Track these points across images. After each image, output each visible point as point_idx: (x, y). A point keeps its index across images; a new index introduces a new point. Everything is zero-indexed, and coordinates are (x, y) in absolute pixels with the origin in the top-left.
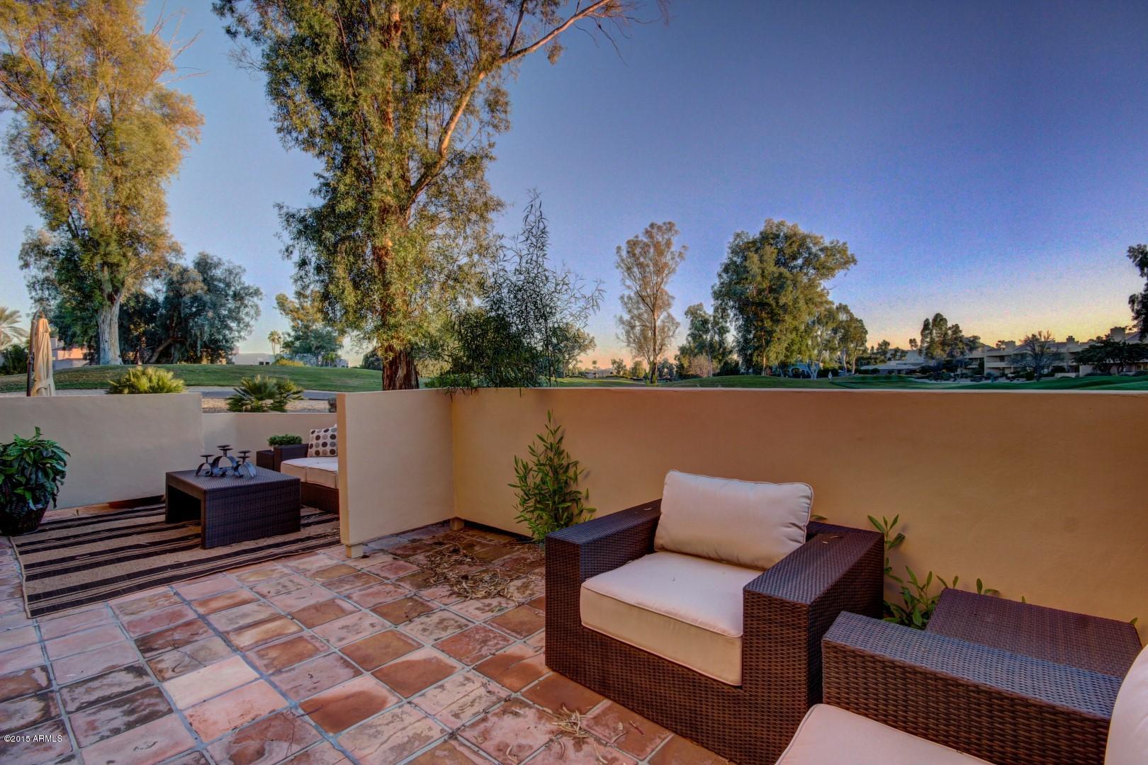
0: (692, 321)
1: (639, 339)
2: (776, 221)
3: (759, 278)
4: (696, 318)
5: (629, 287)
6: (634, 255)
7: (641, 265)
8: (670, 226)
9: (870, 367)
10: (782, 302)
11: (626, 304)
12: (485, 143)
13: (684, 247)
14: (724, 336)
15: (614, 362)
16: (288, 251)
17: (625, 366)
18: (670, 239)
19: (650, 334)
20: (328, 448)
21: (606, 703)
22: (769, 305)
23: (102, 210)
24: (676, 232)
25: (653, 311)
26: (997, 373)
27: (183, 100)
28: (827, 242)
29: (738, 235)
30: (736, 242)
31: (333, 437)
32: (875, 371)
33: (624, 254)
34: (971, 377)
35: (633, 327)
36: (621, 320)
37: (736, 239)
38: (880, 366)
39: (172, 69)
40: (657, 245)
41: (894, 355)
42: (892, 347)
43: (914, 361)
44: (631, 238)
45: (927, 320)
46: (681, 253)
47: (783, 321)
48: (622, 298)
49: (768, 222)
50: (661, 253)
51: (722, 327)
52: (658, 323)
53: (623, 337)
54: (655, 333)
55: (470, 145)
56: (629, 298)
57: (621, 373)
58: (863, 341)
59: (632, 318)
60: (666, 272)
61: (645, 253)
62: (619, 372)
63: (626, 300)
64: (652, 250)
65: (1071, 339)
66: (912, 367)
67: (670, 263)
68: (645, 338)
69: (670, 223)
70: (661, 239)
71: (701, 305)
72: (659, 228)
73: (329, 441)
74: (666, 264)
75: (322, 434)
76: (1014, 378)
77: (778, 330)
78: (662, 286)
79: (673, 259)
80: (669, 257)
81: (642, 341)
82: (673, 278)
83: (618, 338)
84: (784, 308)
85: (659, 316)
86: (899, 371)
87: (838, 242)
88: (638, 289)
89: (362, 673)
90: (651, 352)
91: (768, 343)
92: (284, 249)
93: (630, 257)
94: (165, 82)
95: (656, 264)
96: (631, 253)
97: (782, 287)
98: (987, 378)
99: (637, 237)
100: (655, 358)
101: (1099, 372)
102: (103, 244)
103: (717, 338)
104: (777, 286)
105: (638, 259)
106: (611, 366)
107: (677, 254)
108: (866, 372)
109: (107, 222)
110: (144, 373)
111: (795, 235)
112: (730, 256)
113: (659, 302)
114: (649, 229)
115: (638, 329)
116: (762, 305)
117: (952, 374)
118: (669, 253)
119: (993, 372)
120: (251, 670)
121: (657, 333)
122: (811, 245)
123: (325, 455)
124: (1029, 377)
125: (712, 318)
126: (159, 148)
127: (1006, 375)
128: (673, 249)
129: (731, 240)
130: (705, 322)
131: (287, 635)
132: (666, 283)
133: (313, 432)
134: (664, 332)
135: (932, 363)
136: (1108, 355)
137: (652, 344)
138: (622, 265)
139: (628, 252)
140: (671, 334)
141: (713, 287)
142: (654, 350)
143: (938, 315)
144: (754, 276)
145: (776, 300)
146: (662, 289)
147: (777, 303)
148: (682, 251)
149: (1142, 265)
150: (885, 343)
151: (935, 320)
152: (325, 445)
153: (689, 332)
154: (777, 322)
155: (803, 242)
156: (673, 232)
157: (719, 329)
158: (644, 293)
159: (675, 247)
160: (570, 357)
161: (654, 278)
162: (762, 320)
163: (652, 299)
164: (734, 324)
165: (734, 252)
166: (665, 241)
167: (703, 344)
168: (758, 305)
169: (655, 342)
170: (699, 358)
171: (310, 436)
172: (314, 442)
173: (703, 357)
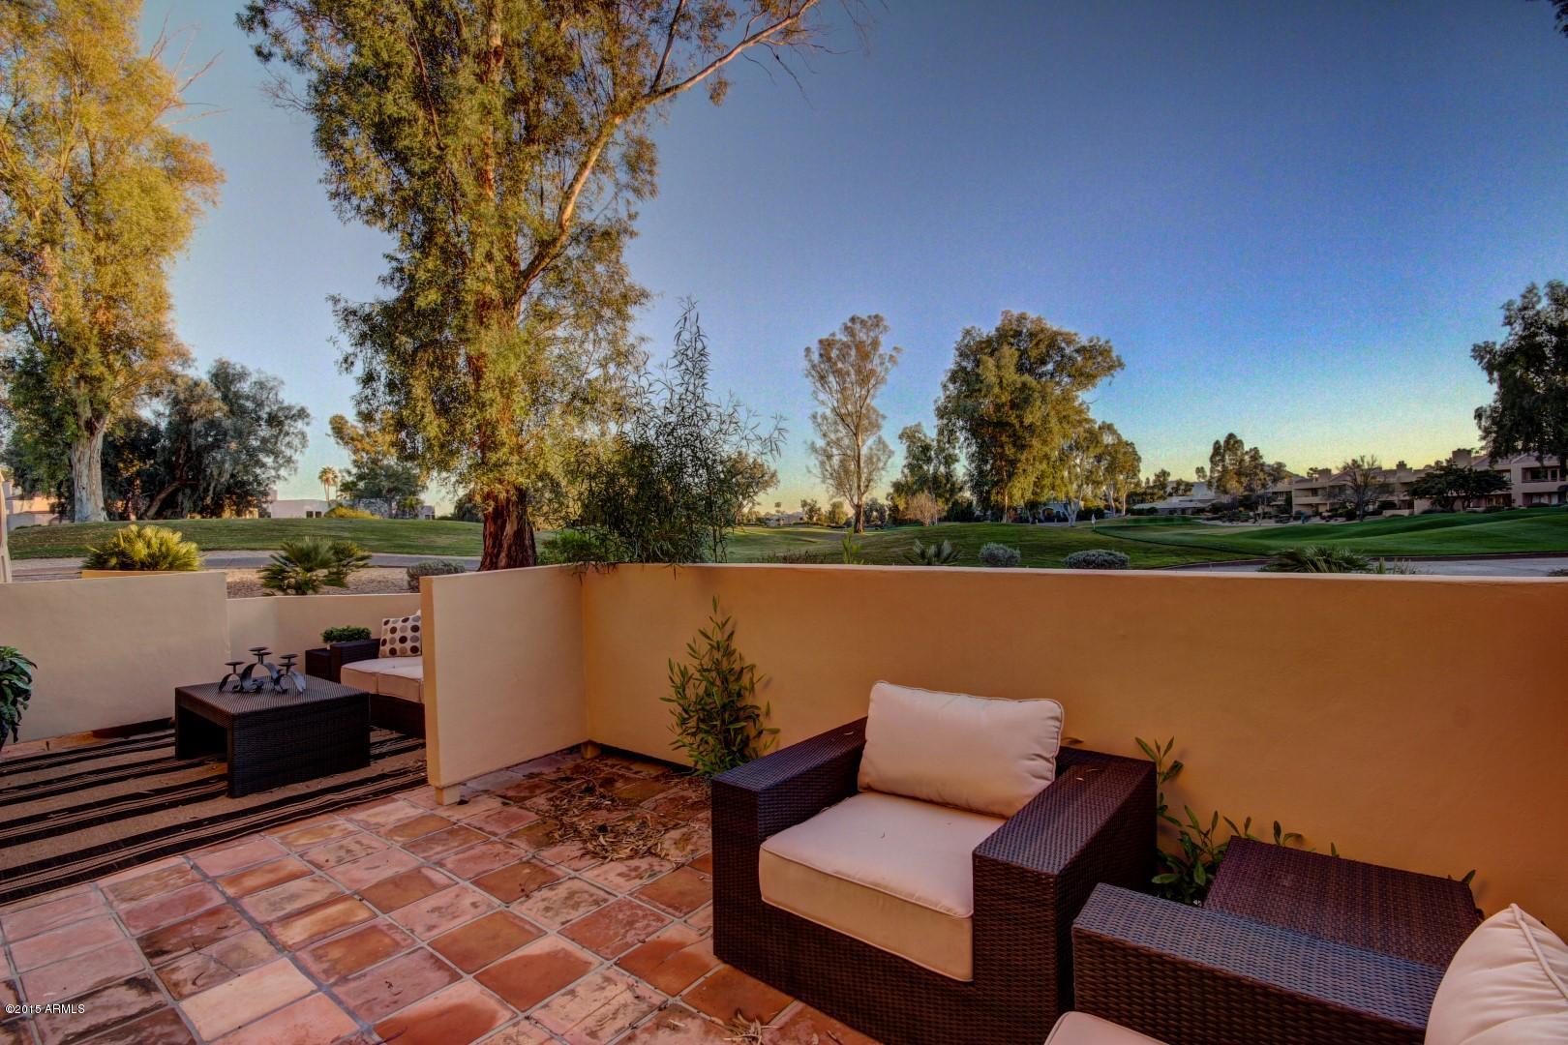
0: (909, 447)
1: (838, 473)
2: (1016, 312)
3: (996, 390)
4: (914, 443)
5: (823, 403)
6: (829, 359)
7: (838, 373)
8: (877, 320)
9: (1146, 506)
10: (1027, 421)
11: (819, 425)
12: (624, 215)
13: (895, 348)
14: (952, 467)
15: (804, 504)
16: (348, 362)
17: (819, 509)
18: (877, 337)
19: (852, 466)
21: (796, 1006)
22: (1012, 425)
23: (77, 301)
24: (885, 327)
25: (856, 435)
26: (1308, 511)
27: (194, 148)
28: (1084, 341)
29: (968, 333)
30: (966, 342)
31: (415, 629)
32: (1152, 511)
33: (816, 357)
34: (1276, 516)
35: (830, 457)
36: (813, 448)
37: (964, 338)
38: (1159, 505)
39: (179, 105)
40: (860, 346)
41: (1176, 490)
42: (1173, 478)
43: (1204, 496)
44: (825, 336)
45: (1217, 442)
46: (891, 357)
47: (1030, 446)
48: (814, 417)
49: (1006, 314)
50: (864, 355)
51: (950, 455)
52: (864, 451)
53: (817, 471)
54: (859, 465)
55: (602, 216)
56: (824, 417)
57: (815, 519)
58: (1134, 471)
59: (828, 444)
60: (873, 382)
61: (843, 357)
62: (811, 518)
63: (819, 420)
64: (853, 352)
65: (1402, 465)
66: (1200, 505)
67: (879, 369)
68: (847, 472)
69: (876, 316)
70: (865, 338)
71: (919, 425)
72: (863, 322)
73: (409, 634)
74: (872, 372)
75: (399, 625)
76: (1330, 517)
77: (1023, 458)
78: (868, 401)
79: (882, 364)
80: (876, 361)
81: (842, 474)
82: (882, 388)
83: (810, 472)
84: (1031, 428)
85: (864, 441)
86: (1184, 511)
87: (1098, 339)
88: (836, 404)
89: (461, 977)
90: (854, 491)
91: (1010, 476)
92: (341, 359)
93: (823, 362)
94: (170, 123)
95: (859, 372)
96: (825, 356)
97: (1027, 401)
98: (1297, 518)
99: (833, 335)
100: (860, 499)
101: (1438, 508)
102: (79, 351)
103: (942, 469)
104: (1021, 399)
105: (835, 364)
106: (800, 510)
107: (887, 358)
108: (1140, 512)
109: (85, 318)
110: (139, 535)
111: (1042, 331)
112: (958, 359)
113: (865, 422)
114: (849, 324)
115: (836, 460)
116: (1002, 425)
117: (1251, 514)
118: (876, 357)
119: (1303, 510)
120: (303, 978)
121: (862, 465)
122: (1063, 345)
123: (404, 654)
124: (1350, 516)
125: (935, 444)
126: (162, 214)
127: (1320, 514)
128: (881, 350)
129: (959, 339)
130: (926, 448)
131: (354, 924)
132: (873, 397)
133: (386, 623)
134: (872, 463)
135: (1225, 499)
136: (1451, 485)
137: (855, 480)
138: (813, 372)
139: (821, 355)
140: (881, 465)
141: (936, 401)
142: (859, 486)
143: (1231, 436)
144: (990, 387)
145: (1020, 418)
146: (868, 405)
147: (1022, 422)
148: (894, 354)
149: (1490, 368)
150: (1164, 474)
151: (1227, 442)
152: (403, 640)
153: (905, 462)
154: (1022, 447)
155: (1053, 341)
156: (881, 328)
157: (945, 458)
158: (843, 411)
159: (885, 349)
160: (744, 499)
161: (857, 390)
162: (1002, 446)
163: (855, 418)
164: (965, 451)
165: (962, 354)
166: (870, 340)
167: (924, 478)
168: (997, 424)
169: (859, 477)
170: (919, 497)
171: (383, 628)
172: (388, 637)
173: (924, 496)
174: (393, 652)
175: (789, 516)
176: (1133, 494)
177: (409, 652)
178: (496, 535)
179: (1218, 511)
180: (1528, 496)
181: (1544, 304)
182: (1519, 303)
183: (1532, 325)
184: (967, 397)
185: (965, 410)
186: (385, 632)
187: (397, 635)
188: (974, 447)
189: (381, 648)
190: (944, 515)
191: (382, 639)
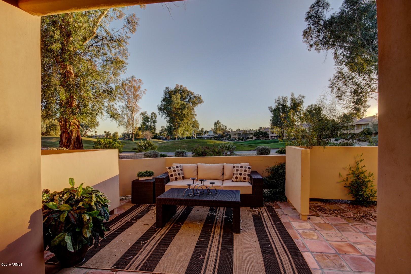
0: (143, 117)
1: (126, 123)
2: (180, 85)
3: (176, 104)
4: (145, 116)
7: (127, 94)
9: (200, 136)
10: (184, 113)
11: (121, 109)
13: (145, 89)
14: (155, 124)
15: (105, 132)
17: (110, 134)
18: (140, 85)
19: (131, 121)
20: (181, 176)
22: (178, 114)
24: (142, 83)
25: (132, 113)
26: (234, 139)
28: (195, 94)
29: (167, 88)
30: (166, 90)
31: (182, 170)
32: (201, 138)
34: (228, 140)
35: (124, 118)
38: (202, 136)
40: (134, 87)
41: (205, 133)
42: (204, 130)
43: (212, 134)
45: (215, 122)
46: (144, 92)
47: (184, 120)
49: (177, 85)
50: (136, 90)
51: (154, 121)
52: (135, 118)
56: (123, 107)
57: (109, 137)
58: (198, 127)
60: (138, 98)
62: (107, 136)
63: (121, 107)
64: (132, 89)
65: (250, 130)
66: (211, 136)
67: (140, 95)
68: (129, 123)
69: (140, 80)
71: (146, 111)
72: (135, 80)
74: (138, 95)
75: (176, 169)
76: (238, 140)
77: (182, 123)
78: (137, 103)
79: (141, 93)
80: (139, 92)
81: (128, 124)
82: (140, 100)
84: (184, 115)
85: (135, 115)
86: (208, 138)
87: (199, 95)
88: (127, 103)
91: (179, 127)
95: (134, 94)
97: (184, 108)
98: (232, 140)
101: (257, 139)
103: (152, 124)
104: (183, 107)
105: (126, 91)
106: (104, 134)
107: (143, 92)
108: (199, 138)
111: (186, 90)
113: (135, 110)
117: (223, 139)
118: (139, 91)
119: (233, 138)
121: (134, 121)
122: (191, 95)
124: (242, 140)
125: (150, 117)
127: (236, 139)
128: (141, 89)
129: (165, 89)
130: (148, 118)
132: (138, 102)
134: (137, 121)
135: (217, 135)
136: (260, 134)
141: (158, 106)
143: (218, 121)
144: (174, 103)
145: (181, 112)
146: (136, 105)
147: (182, 114)
148: (145, 91)
149: (271, 111)
150: (203, 129)
151: (217, 122)
152: (179, 174)
153: (142, 122)
154: (182, 120)
155: (189, 93)
156: (141, 83)
157: (153, 121)
158: (129, 105)
159: (142, 89)
160: (87, 130)
161: (133, 100)
162: (177, 119)
163: (132, 108)
164: (166, 120)
165: (166, 94)
166: (137, 86)
167: (147, 126)
168: (176, 114)
169: (133, 125)
170: (146, 132)
171: (169, 170)
172: (173, 173)
173: (148, 131)
174: (176, 179)
175: (100, 136)
176: (197, 133)
178: (69, 138)
179: (216, 138)
180: (271, 137)
181: (281, 100)
182: (277, 99)
183: (279, 103)
184: (169, 105)
185: (168, 109)
186: (171, 172)
187: (177, 173)
188: (168, 119)
189: (171, 178)
190: (153, 137)
191: (170, 174)
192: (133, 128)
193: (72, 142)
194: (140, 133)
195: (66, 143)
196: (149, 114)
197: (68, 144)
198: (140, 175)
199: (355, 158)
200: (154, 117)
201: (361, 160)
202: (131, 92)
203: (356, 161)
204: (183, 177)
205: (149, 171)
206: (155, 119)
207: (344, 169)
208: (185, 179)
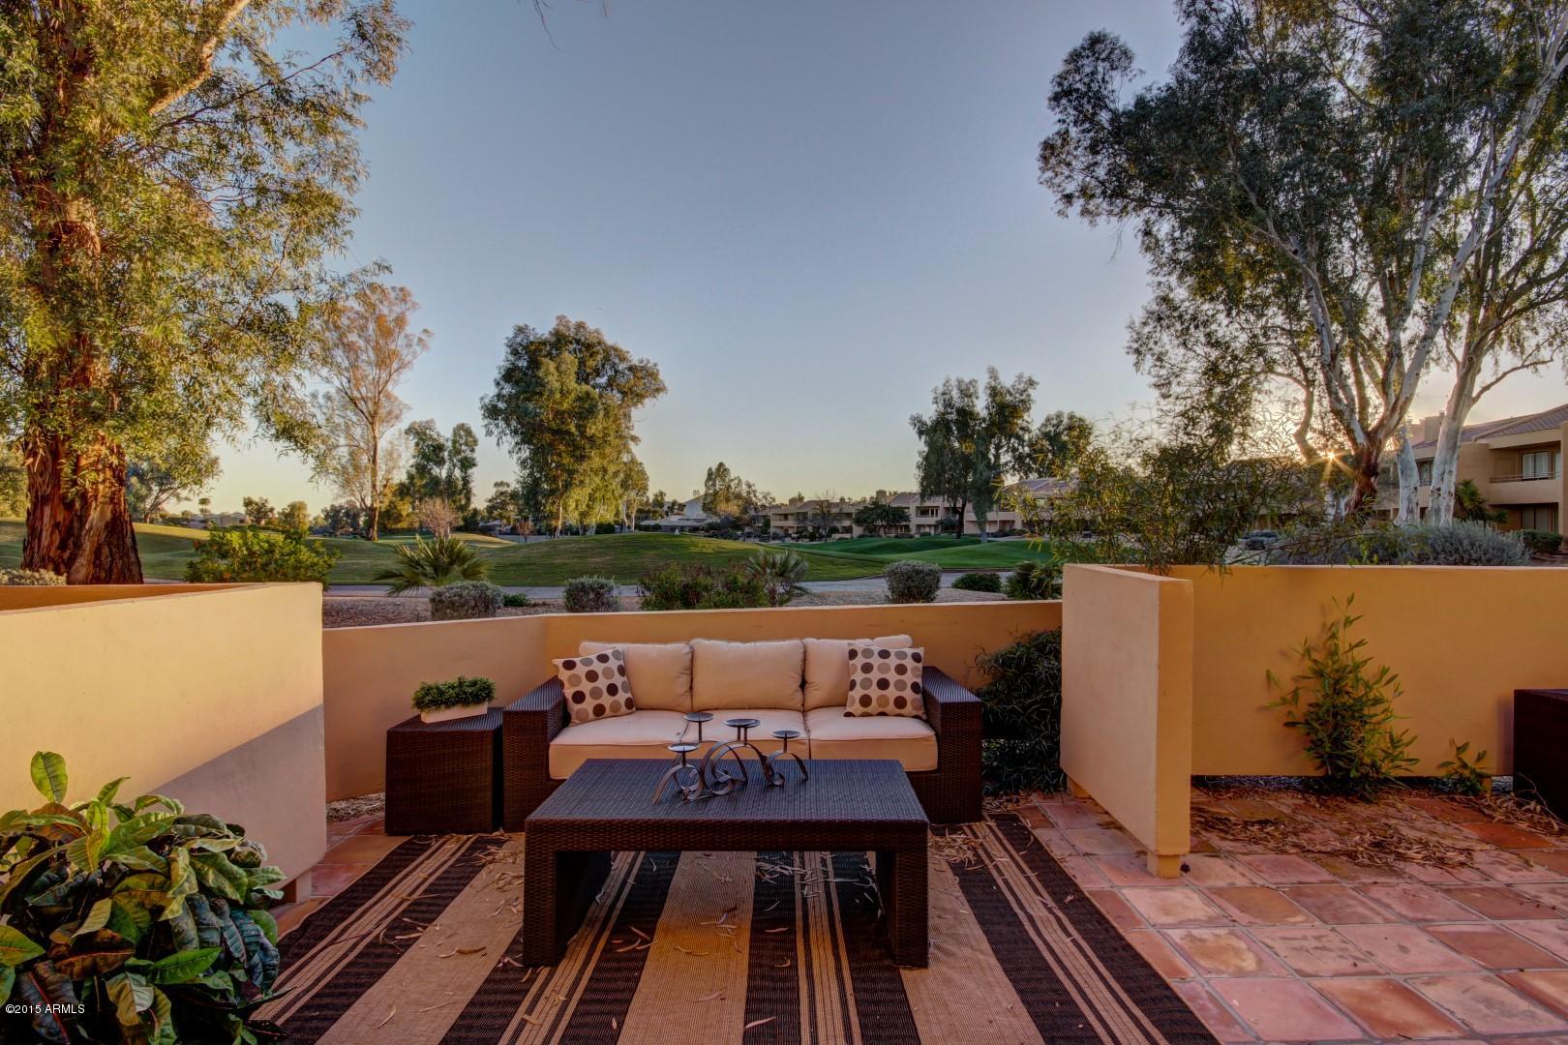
0: (417, 444)
1: (343, 467)
2: (573, 320)
3: (558, 396)
4: (424, 441)
7: (349, 348)
8: (404, 295)
9: (652, 523)
10: (589, 431)
13: (425, 331)
14: (470, 471)
15: (248, 503)
17: (272, 510)
18: (403, 313)
19: (365, 459)
20: (622, 697)
22: (568, 432)
24: (414, 304)
25: (372, 423)
26: (781, 533)
28: (635, 360)
29: (520, 330)
30: (519, 340)
31: (622, 671)
32: (657, 528)
34: (759, 536)
37: (516, 336)
38: (660, 522)
40: (380, 321)
41: (671, 508)
42: (668, 499)
43: (696, 514)
45: (710, 469)
46: (420, 340)
47: (589, 458)
49: (560, 318)
50: (386, 333)
51: (466, 458)
52: (382, 444)
54: (374, 462)
56: (328, 397)
57: (263, 522)
58: (645, 488)
60: (395, 366)
62: (258, 520)
64: (370, 326)
65: (842, 500)
66: (695, 524)
67: (404, 352)
68: (356, 468)
69: (402, 290)
70: (387, 312)
71: (431, 421)
72: (384, 294)
73: (618, 680)
74: (394, 354)
76: (799, 538)
77: (581, 469)
78: (389, 387)
79: (409, 346)
80: (401, 341)
81: (350, 470)
82: (407, 375)
84: (591, 439)
85: (380, 434)
86: (682, 528)
87: (647, 361)
88: (346, 385)
91: (567, 486)
95: (377, 349)
97: (591, 412)
98: (774, 538)
101: (867, 533)
103: (457, 473)
104: (585, 409)
106: (242, 510)
107: (415, 341)
108: (647, 528)
111: (599, 343)
112: (510, 357)
113: (382, 412)
116: (560, 433)
117: (739, 534)
118: (402, 335)
119: (778, 531)
121: (379, 461)
122: (617, 361)
123: (616, 713)
124: (812, 537)
125: (449, 444)
127: (790, 535)
128: (408, 329)
129: (511, 335)
130: (440, 448)
132: (396, 382)
133: (569, 666)
134: (392, 459)
135: (715, 519)
136: (880, 517)
137: (368, 475)
141: (482, 399)
143: (721, 465)
144: (552, 392)
145: (581, 428)
146: (390, 392)
147: (583, 434)
148: (424, 336)
149: (921, 433)
150: (662, 494)
151: (718, 470)
152: (612, 690)
153: (412, 461)
154: (582, 458)
155: (611, 355)
156: (409, 304)
157: (461, 461)
158: (356, 394)
159: (413, 327)
160: (162, 491)
161: (372, 373)
162: (559, 455)
163: (370, 404)
164: (515, 456)
165: (515, 352)
166: (393, 316)
167: (436, 481)
168: (555, 432)
169: (374, 474)
170: (431, 502)
171: (564, 675)
172: (586, 687)
173: (438, 501)
174: (599, 711)
175: (223, 517)
176: (640, 511)
177: (624, 709)
178: (70, 528)
179: (714, 530)
180: (919, 526)
181: (955, 394)
182: (941, 389)
183: (948, 404)
184: (528, 399)
185: (526, 413)
186: (575, 680)
187: (602, 683)
188: (526, 453)
189: (574, 707)
190: (462, 523)
191: (569, 692)
192: (374, 486)
193: (88, 546)
194: (406, 508)
195: (59, 548)
196: (444, 432)
197: (66, 555)
198: (432, 698)
199: (1324, 611)
200: (466, 444)
201: (1348, 622)
202: (367, 341)
203: (1329, 624)
204: (630, 703)
205: (469, 678)
206: (468, 453)
207: (1284, 654)
208: (639, 709)
